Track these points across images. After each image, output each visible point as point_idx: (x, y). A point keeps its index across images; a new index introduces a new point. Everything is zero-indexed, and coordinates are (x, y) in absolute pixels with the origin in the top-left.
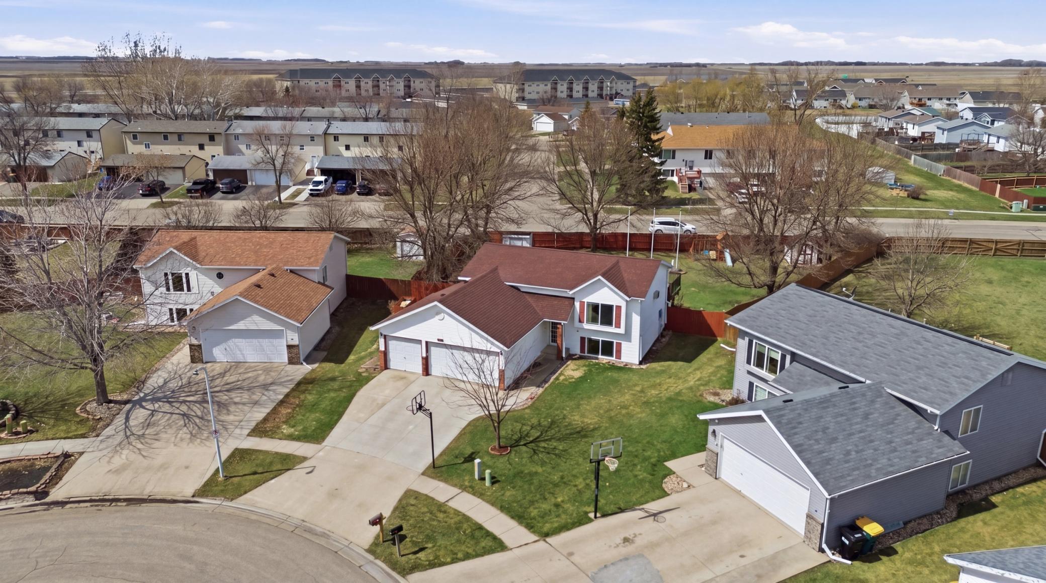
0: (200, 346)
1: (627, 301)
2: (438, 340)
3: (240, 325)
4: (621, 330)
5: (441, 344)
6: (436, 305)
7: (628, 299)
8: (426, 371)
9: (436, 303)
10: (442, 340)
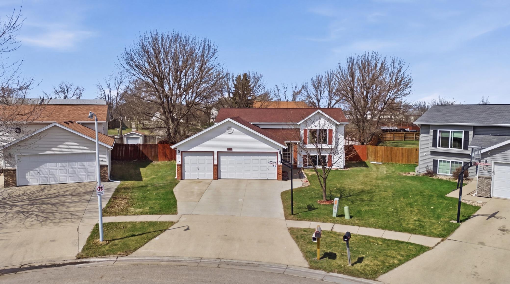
0: (14, 171)
1: (337, 125)
2: (228, 149)
3: (56, 150)
4: (333, 146)
5: (230, 152)
6: (229, 121)
7: (337, 123)
8: (217, 176)
9: (229, 119)
10: (231, 149)
